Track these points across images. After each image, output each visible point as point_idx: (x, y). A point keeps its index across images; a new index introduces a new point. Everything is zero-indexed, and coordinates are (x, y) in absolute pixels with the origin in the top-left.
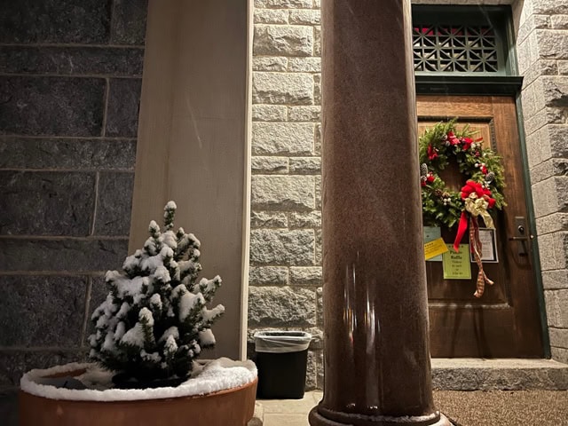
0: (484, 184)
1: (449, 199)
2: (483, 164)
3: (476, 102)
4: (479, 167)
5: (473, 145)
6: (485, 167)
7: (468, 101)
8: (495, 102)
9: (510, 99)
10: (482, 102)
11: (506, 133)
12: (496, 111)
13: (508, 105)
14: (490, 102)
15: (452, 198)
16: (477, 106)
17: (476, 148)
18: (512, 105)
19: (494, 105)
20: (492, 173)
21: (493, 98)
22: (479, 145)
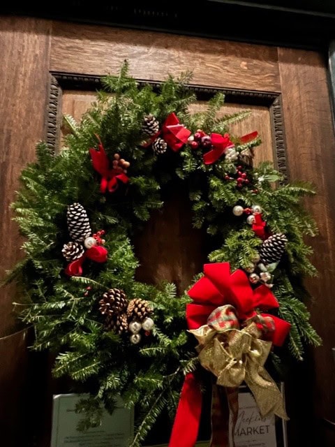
0: (258, 271)
1: (149, 322)
2: (256, 208)
3: (243, 56)
4: (245, 215)
5: (231, 153)
6: (259, 217)
7: (223, 52)
8: (285, 60)
9: (314, 57)
10: (257, 58)
11: (308, 132)
12: (287, 78)
13: (312, 68)
14: (274, 59)
15: (159, 316)
16: (243, 64)
17: (238, 162)
18: (320, 71)
19: (282, 66)
20: (280, 235)
21: (280, 52)
22: (246, 153)
